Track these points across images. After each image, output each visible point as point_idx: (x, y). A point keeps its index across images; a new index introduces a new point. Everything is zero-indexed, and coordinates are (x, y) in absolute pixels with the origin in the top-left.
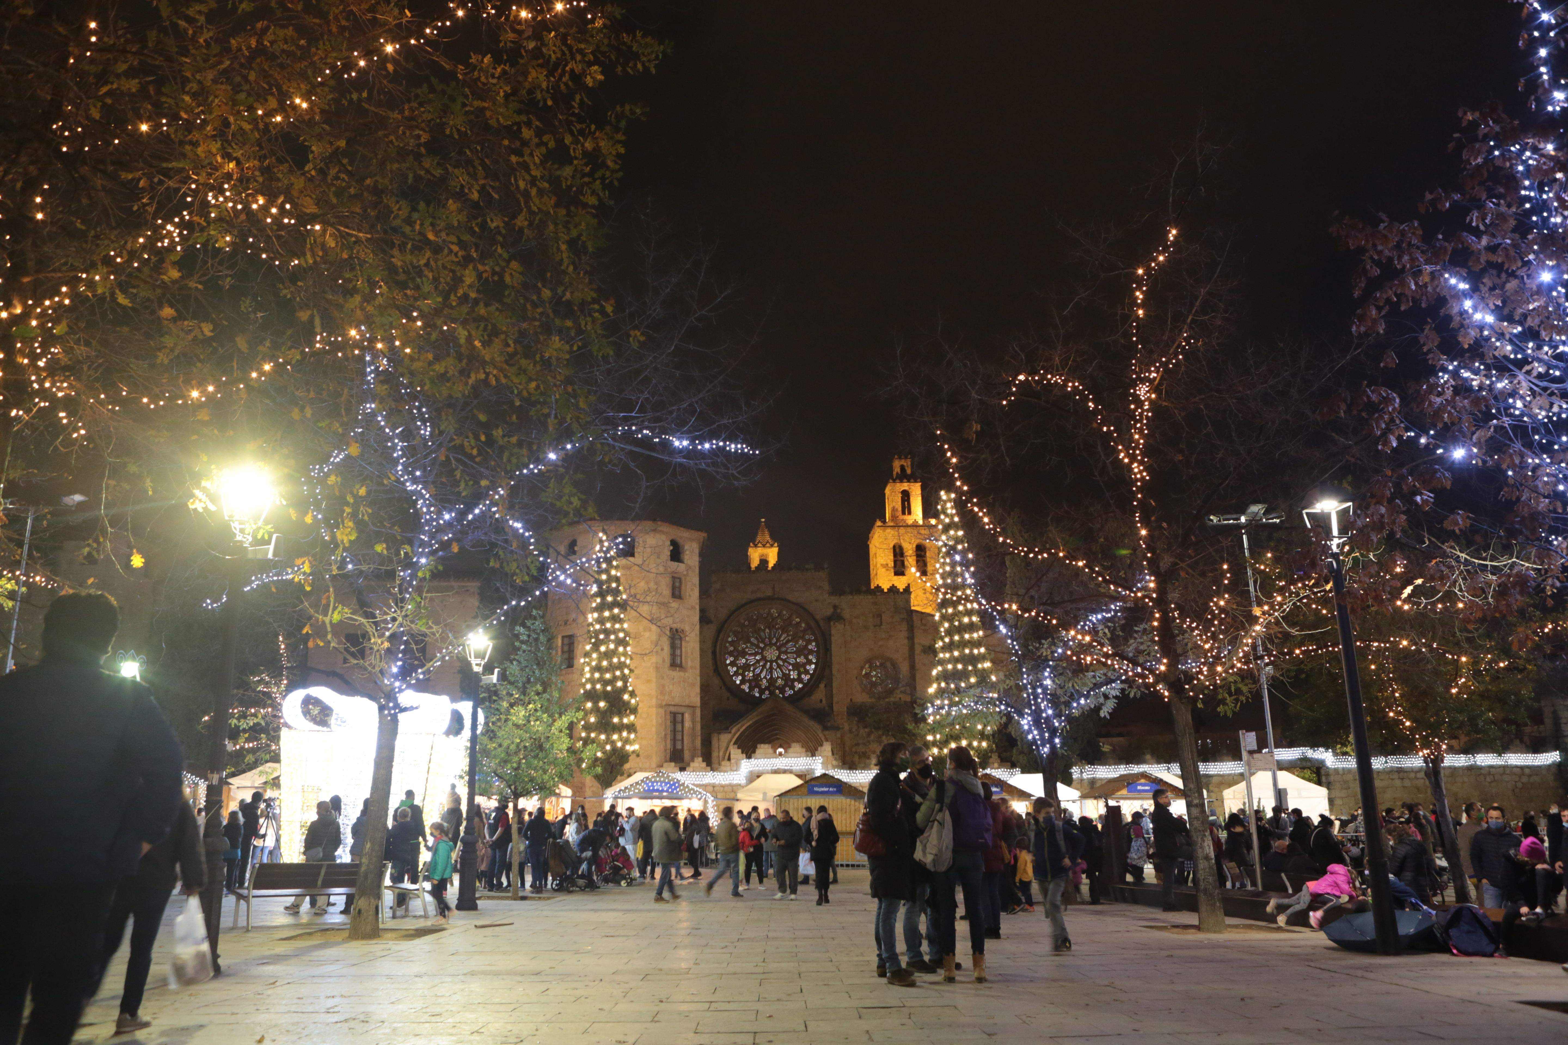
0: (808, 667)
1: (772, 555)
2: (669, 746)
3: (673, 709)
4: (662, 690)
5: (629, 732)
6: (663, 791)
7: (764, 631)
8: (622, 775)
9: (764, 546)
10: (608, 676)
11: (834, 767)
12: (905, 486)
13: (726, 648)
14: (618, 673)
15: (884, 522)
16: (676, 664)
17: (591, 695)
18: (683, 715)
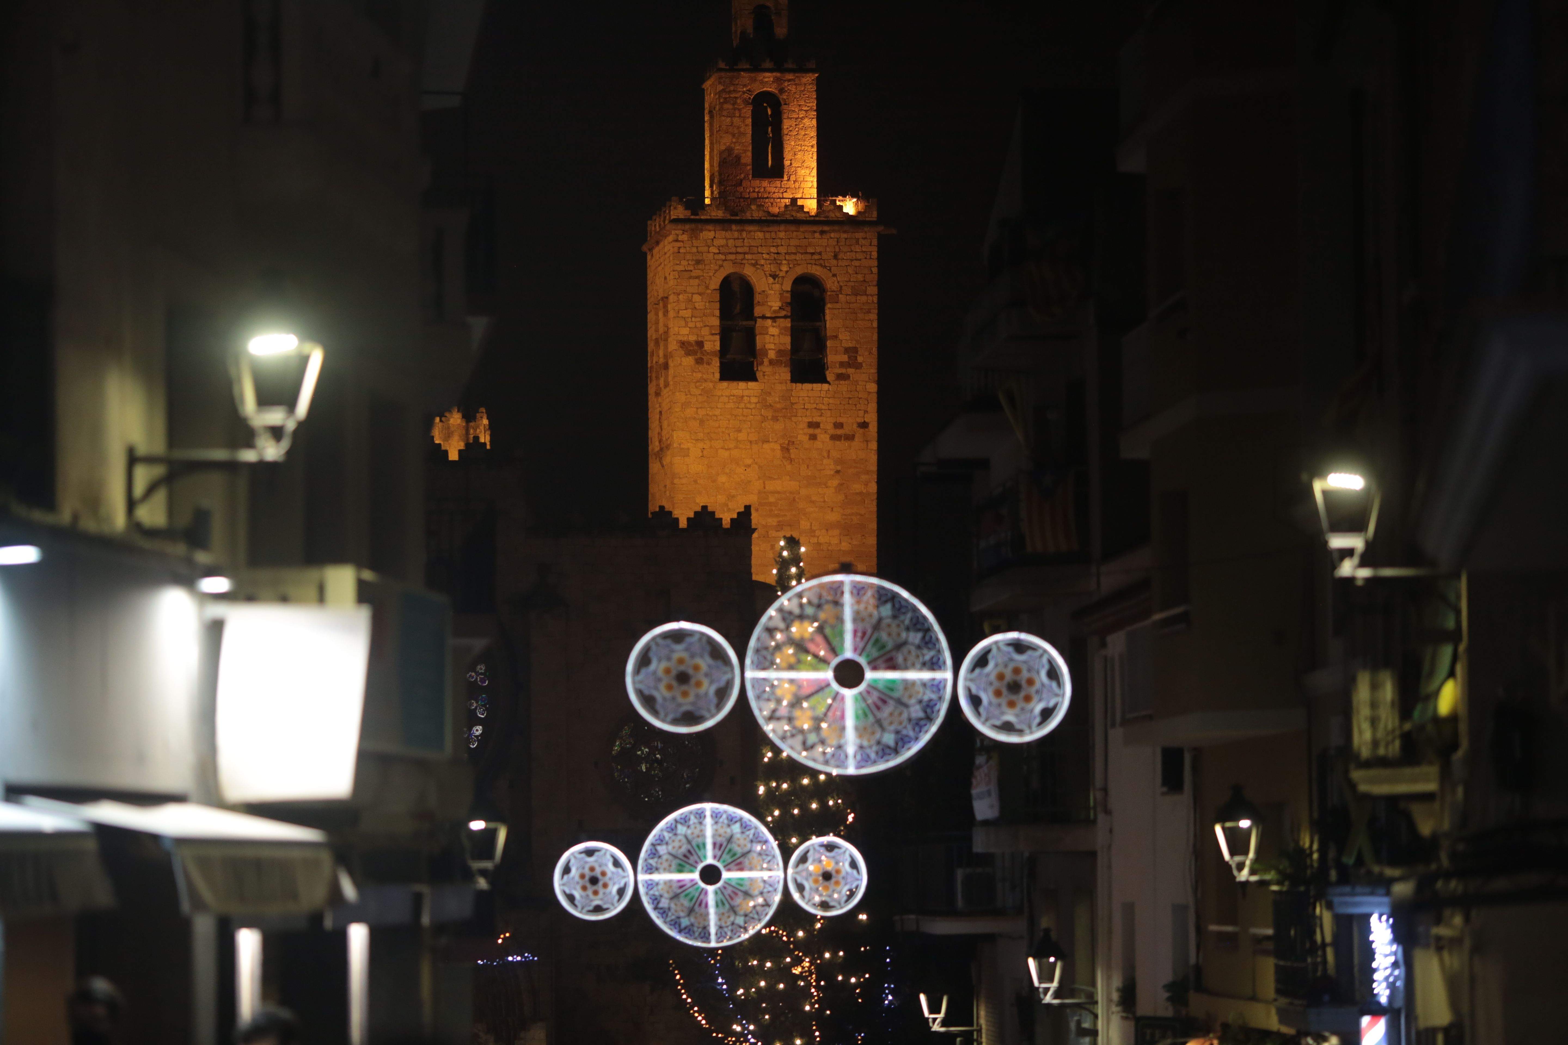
12: (767, 82)
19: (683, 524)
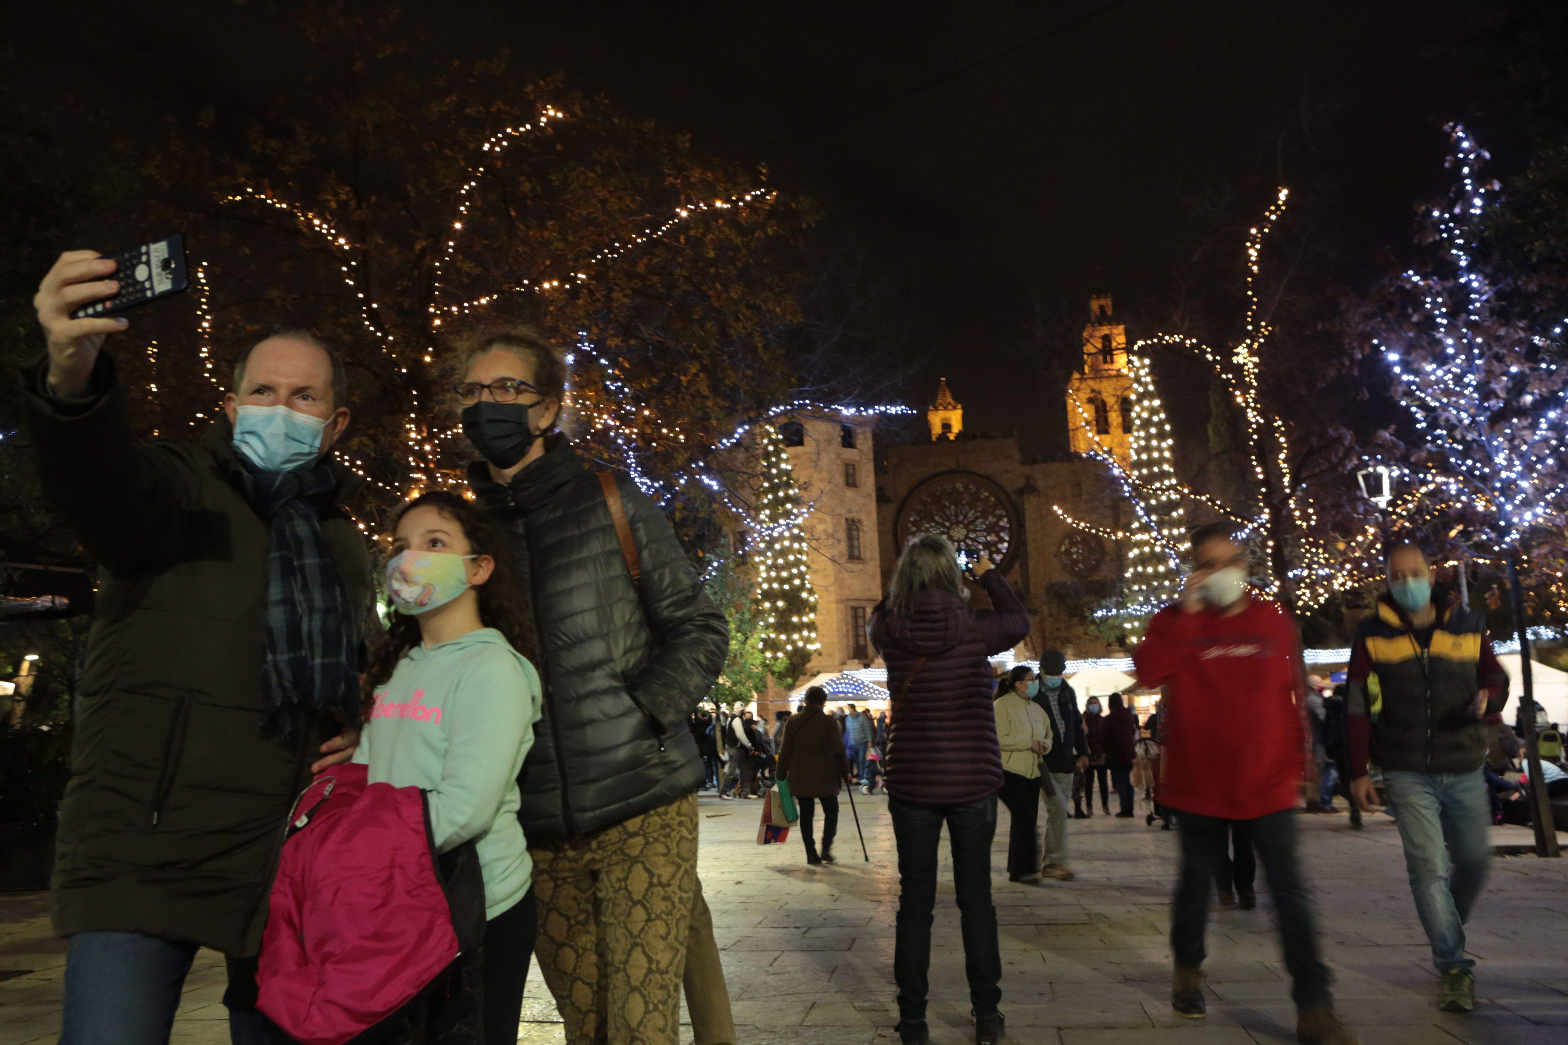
0: (1000, 546)
1: (956, 418)
2: (851, 643)
3: (854, 604)
4: (839, 583)
5: (810, 631)
6: (848, 692)
7: (949, 508)
8: (805, 674)
9: (946, 409)
10: (784, 574)
11: (1027, 659)
12: (1105, 330)
13: (909, 528)
14: (795, 571)
15: (1082, 373)
16: (853, 556)
17: (768, 595)
18: (864, 609)
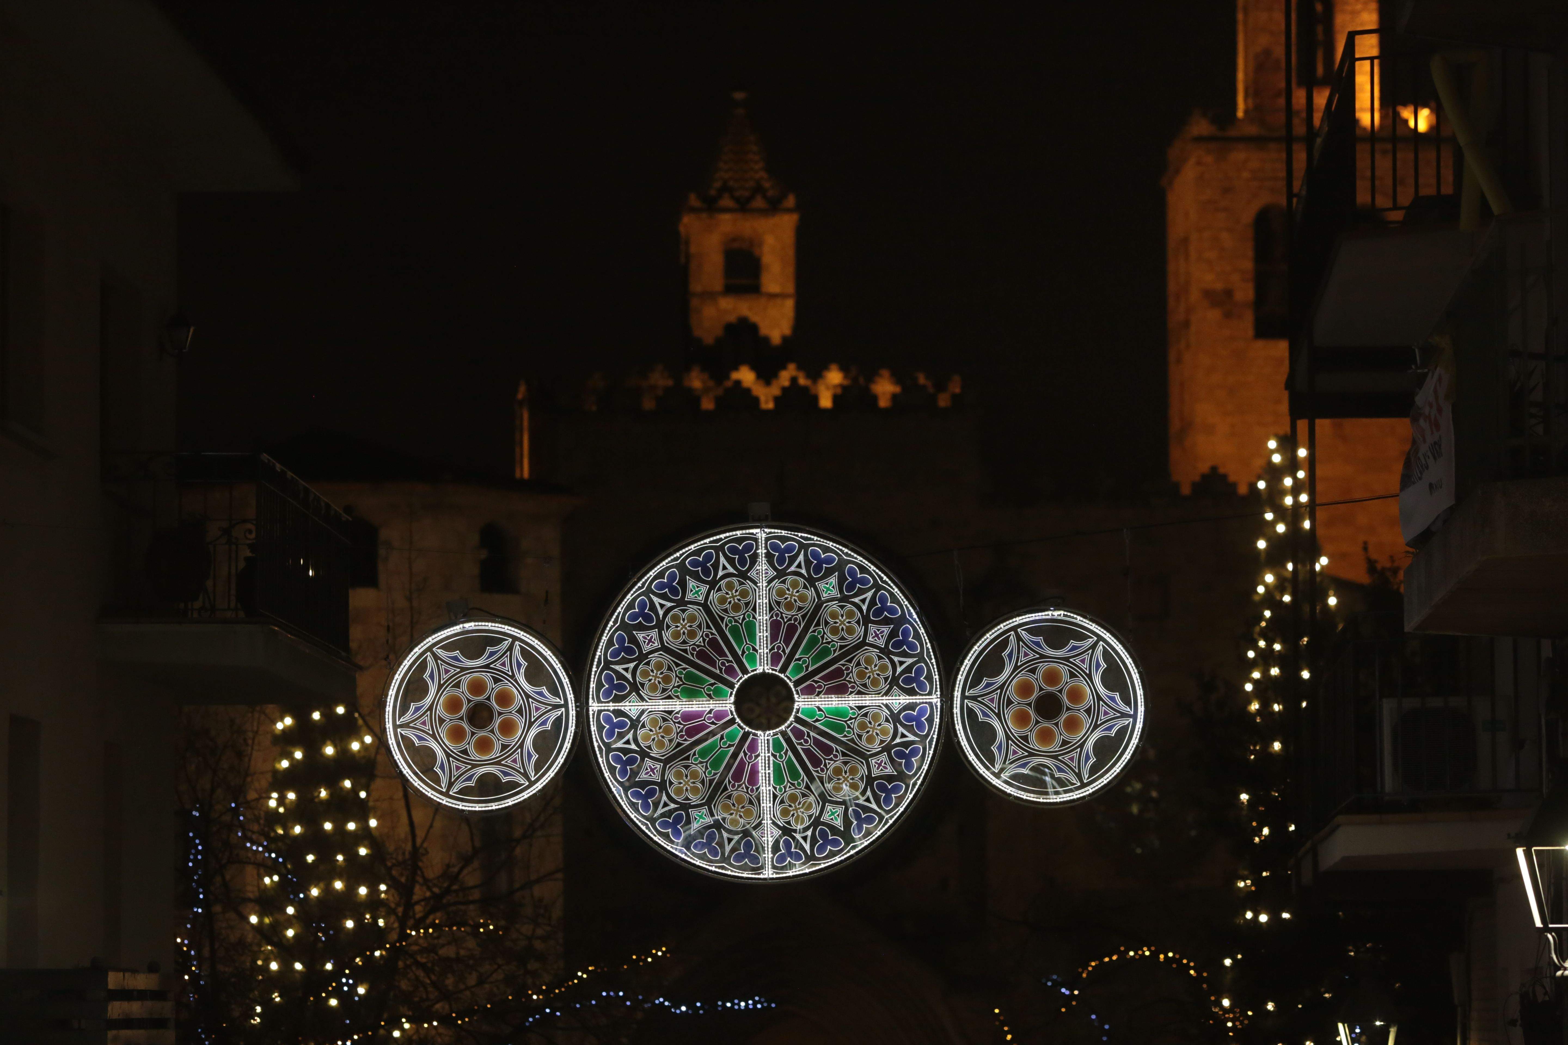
19: (1186, 490)
